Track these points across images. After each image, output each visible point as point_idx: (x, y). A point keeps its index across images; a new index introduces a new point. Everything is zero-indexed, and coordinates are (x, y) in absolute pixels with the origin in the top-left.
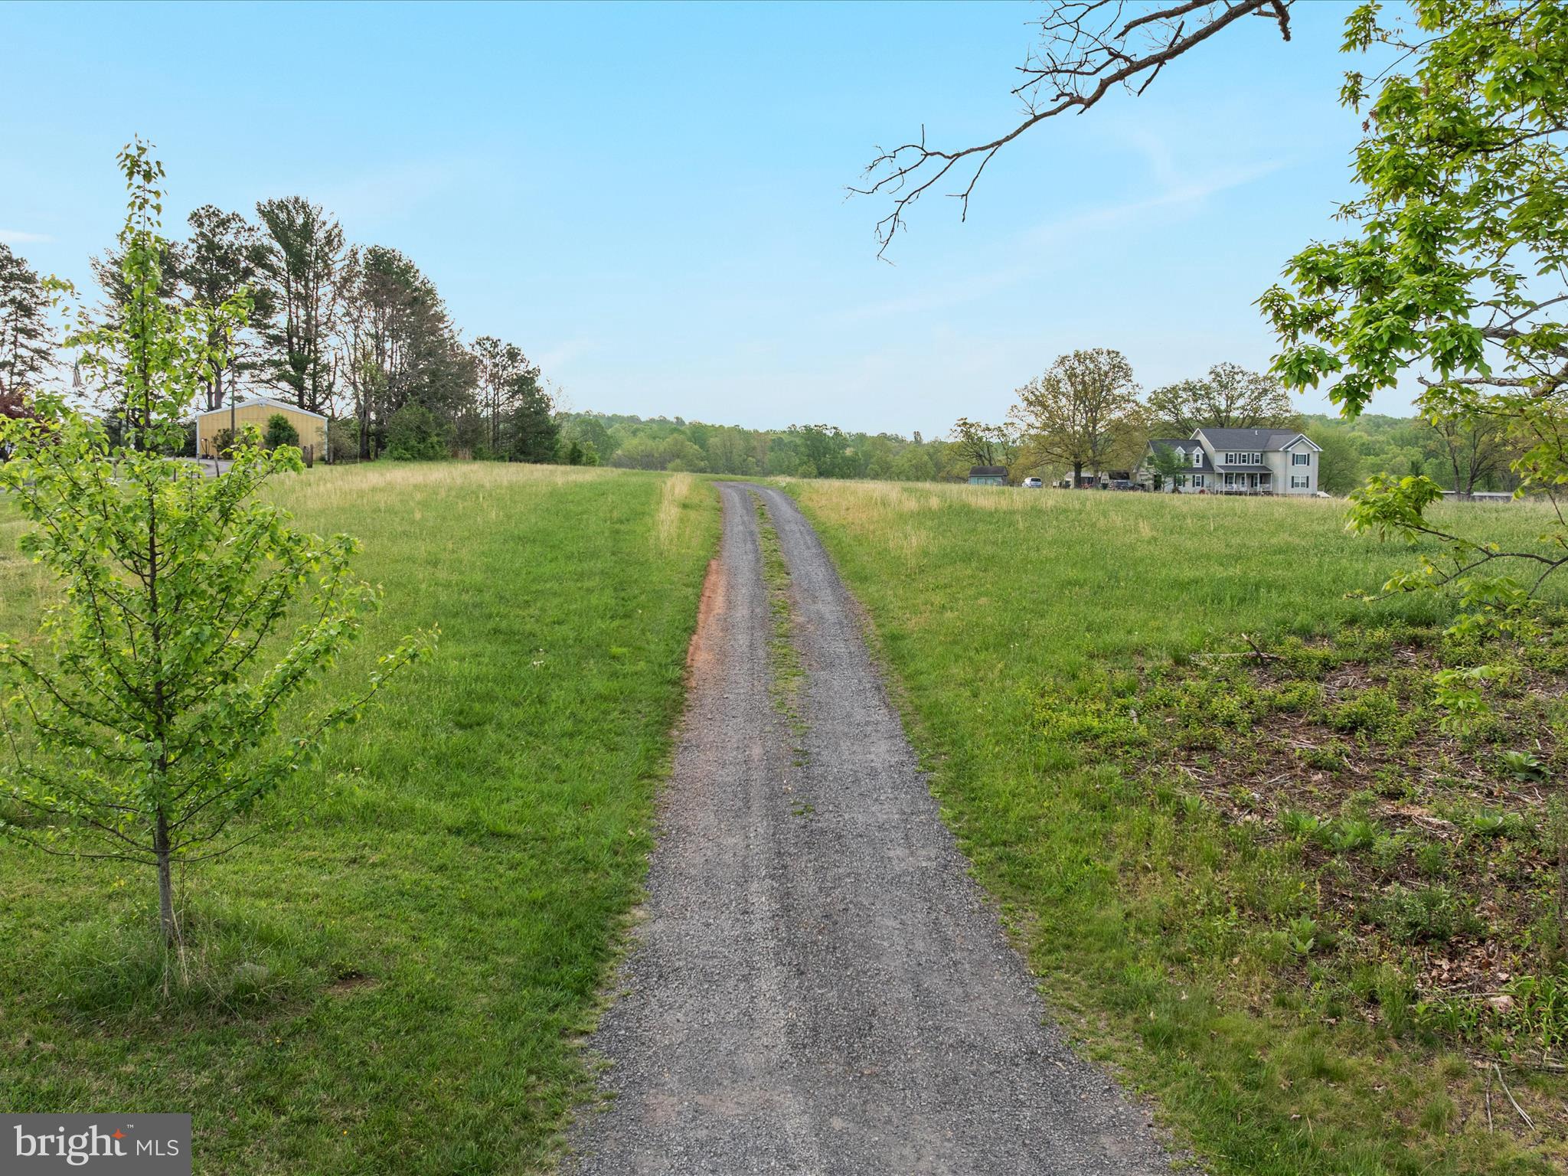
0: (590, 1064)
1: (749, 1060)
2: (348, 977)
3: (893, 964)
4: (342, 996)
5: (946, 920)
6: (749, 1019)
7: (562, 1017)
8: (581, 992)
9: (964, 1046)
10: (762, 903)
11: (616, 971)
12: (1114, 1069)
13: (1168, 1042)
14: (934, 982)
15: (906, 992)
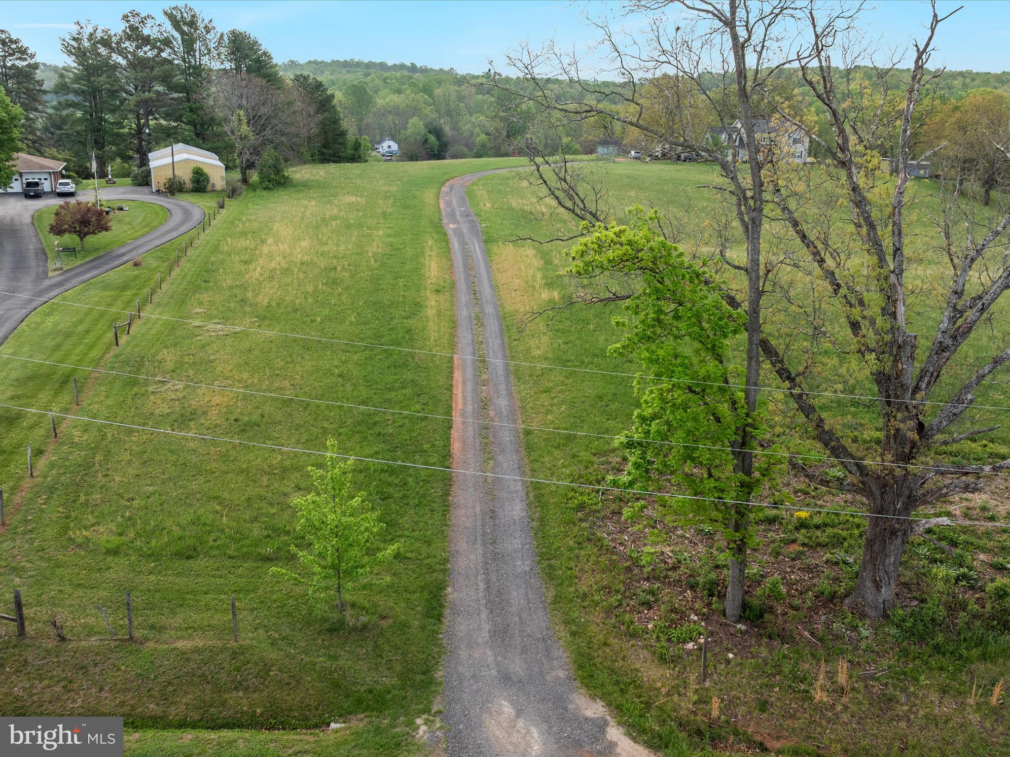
0: (445, 642)
1: (480, 640)
2: (384, 618)
3: (514, 609)
4: (384, 624)
5: (530, 592)
6: (480, 628)
7: (435, 628)
8: (439, 620)
9: (529, 636)
10: (482, 586)
11: (447, 612)
12: (561, 642)
13: (575, 635)
14: (524, 615)
15: (516, 619)
